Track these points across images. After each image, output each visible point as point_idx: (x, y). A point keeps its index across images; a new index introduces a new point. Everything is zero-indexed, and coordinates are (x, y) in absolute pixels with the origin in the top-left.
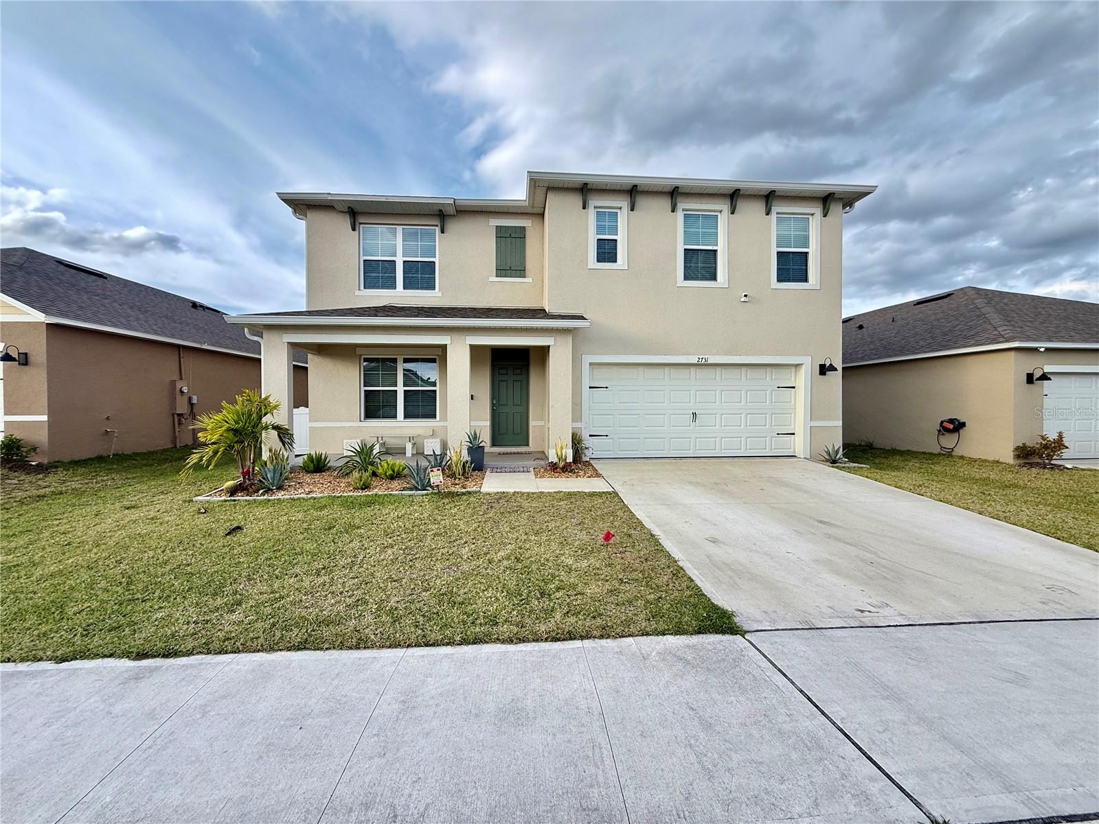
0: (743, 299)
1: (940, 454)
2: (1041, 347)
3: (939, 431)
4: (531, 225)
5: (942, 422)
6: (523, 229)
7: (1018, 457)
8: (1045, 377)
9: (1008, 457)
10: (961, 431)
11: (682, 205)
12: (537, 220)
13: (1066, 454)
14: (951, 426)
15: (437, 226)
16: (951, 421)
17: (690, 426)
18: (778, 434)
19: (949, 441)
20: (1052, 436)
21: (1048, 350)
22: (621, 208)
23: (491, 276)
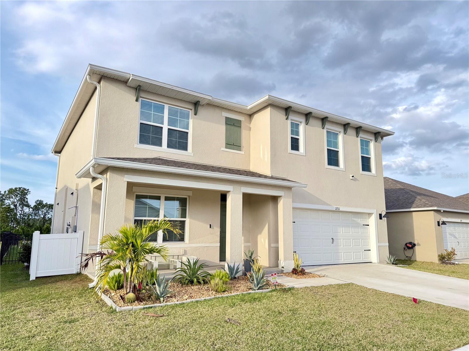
0: (351, 178)
1: (405, 260)
2: (442, 210)
3: (405, 248)
4: (244, 120)
5: (406, 244)
6: (240, 121)
7: (440, 260)
8: (444, 223)
9: (436, 260)
10: (414, 248)
11: (328, 126)
12: (247, 118)
13: (456, 257)
14: (411, 246)
15: (191, 110)
16: (410, 243)
17: (331, 246)
18: (365, 250)
19: (409, 253)
20: (450, 250)
21: (444, 211)
22: (301, 122)
23: (222, 147)
